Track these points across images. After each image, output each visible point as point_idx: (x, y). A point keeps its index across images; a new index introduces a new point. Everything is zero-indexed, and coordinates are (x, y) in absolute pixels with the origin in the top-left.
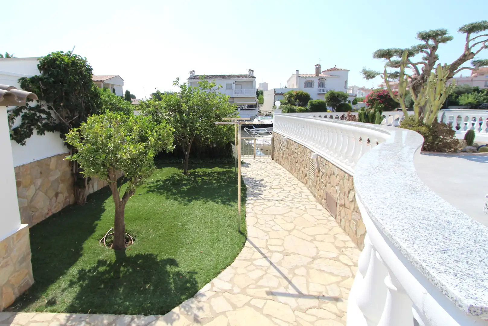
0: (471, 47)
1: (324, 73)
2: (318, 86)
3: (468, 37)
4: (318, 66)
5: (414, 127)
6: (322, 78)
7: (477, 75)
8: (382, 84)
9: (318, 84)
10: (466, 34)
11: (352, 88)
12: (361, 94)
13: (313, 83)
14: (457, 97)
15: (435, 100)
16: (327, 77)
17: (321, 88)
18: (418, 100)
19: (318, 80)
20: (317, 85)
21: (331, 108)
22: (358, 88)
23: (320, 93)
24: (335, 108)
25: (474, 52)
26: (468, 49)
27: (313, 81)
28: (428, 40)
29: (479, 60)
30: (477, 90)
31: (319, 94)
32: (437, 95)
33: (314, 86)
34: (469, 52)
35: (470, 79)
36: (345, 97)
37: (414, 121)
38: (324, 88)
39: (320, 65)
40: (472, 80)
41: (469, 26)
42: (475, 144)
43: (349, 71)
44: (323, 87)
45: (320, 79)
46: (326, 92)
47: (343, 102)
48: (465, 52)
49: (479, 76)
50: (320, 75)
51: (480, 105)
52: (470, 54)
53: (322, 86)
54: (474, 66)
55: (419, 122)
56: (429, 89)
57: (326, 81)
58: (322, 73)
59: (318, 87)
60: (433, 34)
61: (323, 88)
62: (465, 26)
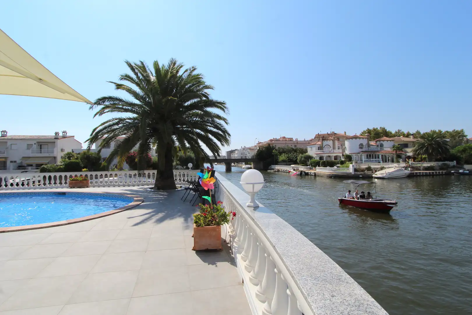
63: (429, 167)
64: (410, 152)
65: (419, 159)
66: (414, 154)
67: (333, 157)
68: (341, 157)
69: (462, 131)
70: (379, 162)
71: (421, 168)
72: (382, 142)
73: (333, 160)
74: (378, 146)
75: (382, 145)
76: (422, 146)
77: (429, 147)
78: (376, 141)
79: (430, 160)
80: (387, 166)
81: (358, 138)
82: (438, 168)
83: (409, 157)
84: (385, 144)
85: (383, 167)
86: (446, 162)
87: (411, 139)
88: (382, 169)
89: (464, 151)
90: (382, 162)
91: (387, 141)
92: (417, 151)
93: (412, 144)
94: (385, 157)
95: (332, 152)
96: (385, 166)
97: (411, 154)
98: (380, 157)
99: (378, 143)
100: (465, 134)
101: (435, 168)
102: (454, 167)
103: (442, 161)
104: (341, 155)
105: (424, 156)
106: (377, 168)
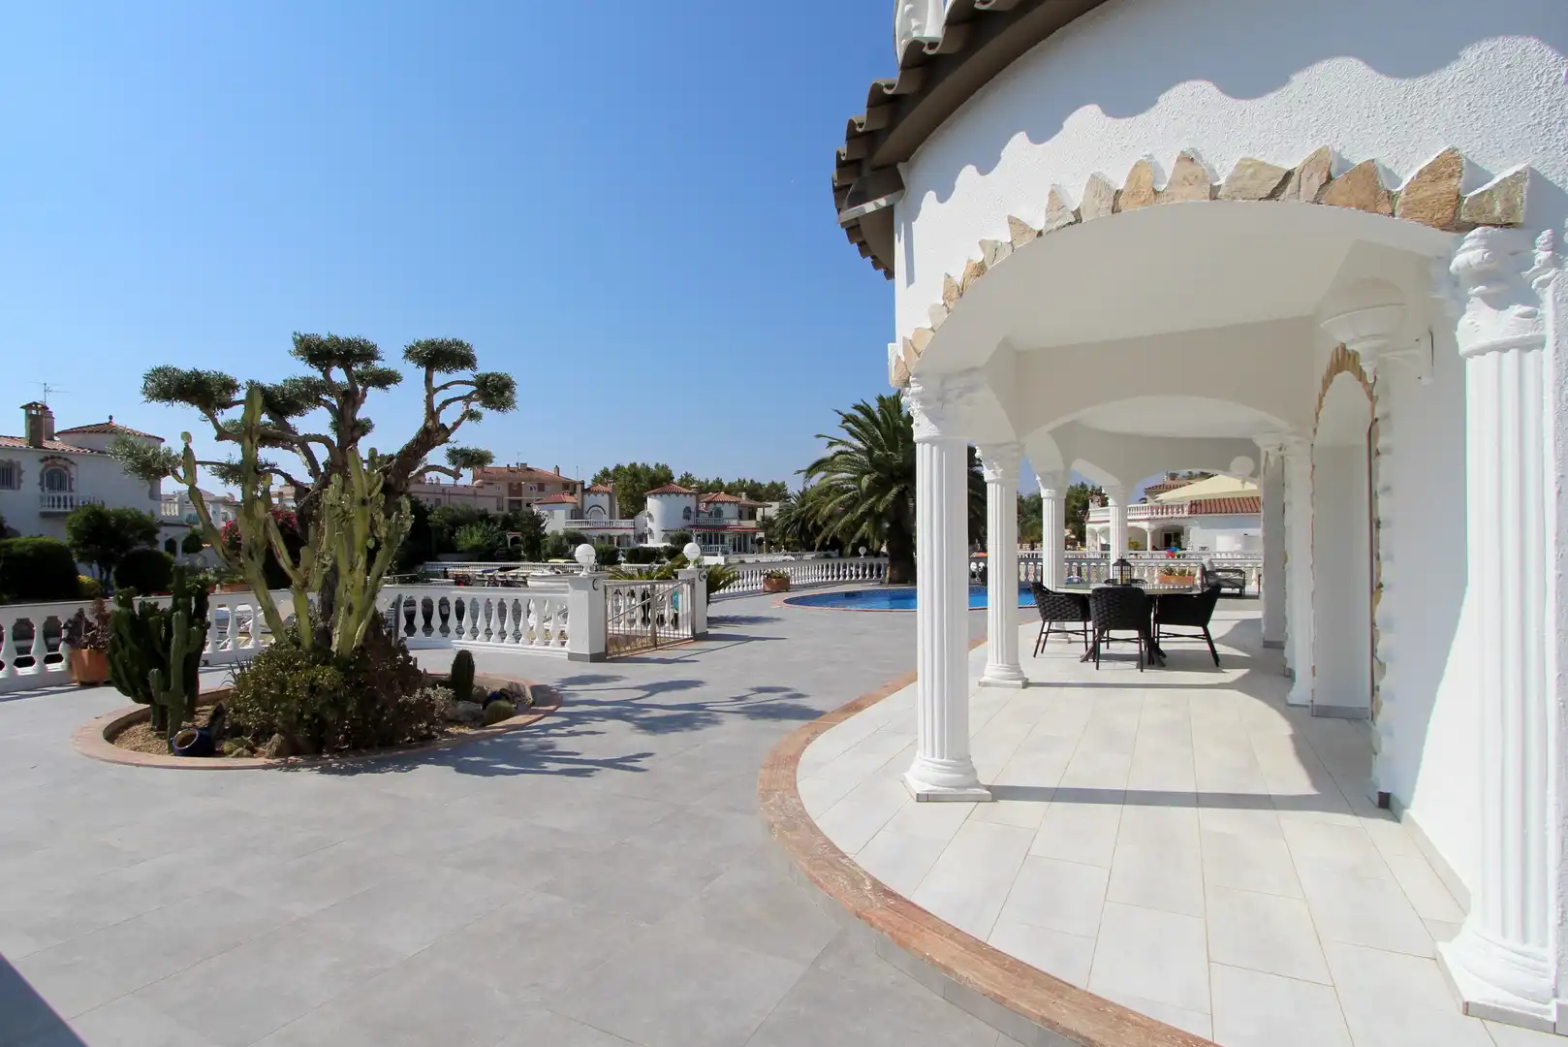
0: (439, 410)
1: (67, 437)
2: (41, 484)
3: (428, 380)
4: (37, 409)
5: (297, 669)
6: (52, 457)
7: (483, 483)
8: (281, 490)
9: (42, 476)
10: (423, 370)
11: (176, 500)
12: (221, 517)
13: (16, 472)
14: (452, 533)
15: (352, 569)
16: (77, 454)
17: (56, 494)
18: (300, 570)
19: (42, 461)
20: (38, 480)
21: (95, 566)
22: (212, 499)
23: (51, 510)
24: (113, 570)
25: (449, 426)
26: (432, 414)
27: (19, 463)
28: (329, 366)
29: (462, 450)
30: (484, 517)
31: (45, 515)
32: (357, 554)
33: (20, 481)
34: (434, 423)
35: (472, 492)
36: (147, 528)
37: (298, 644)
38: (68, 495)
39: (45, 408)
40: (475, 495)
41: (427, 348)
42: (478, 688)
43: (163, 440)
44: (61, 488)
45: (46, 459)
46: (69, 510)
47: (143, 546)
48: (427, 421)
49: (486, 486)
50: (46, 444)
51: (495, 551)
52: (438, 430)
53: (56, 484)
54: (454, 463)
55: (315, 648)
56: (331, 534)
57: (72, 469)
58: (56, 438)
59: (39, 488)
60: (339, 350)
61: (62, 494)
62: (418, 344)
67: (616, 539)
72: (719, 505)
74: (711, 514)
75: (719, 514)
78: (708, 503)
81: (679, 493)
84: (726, 510)
99: (711, 506)
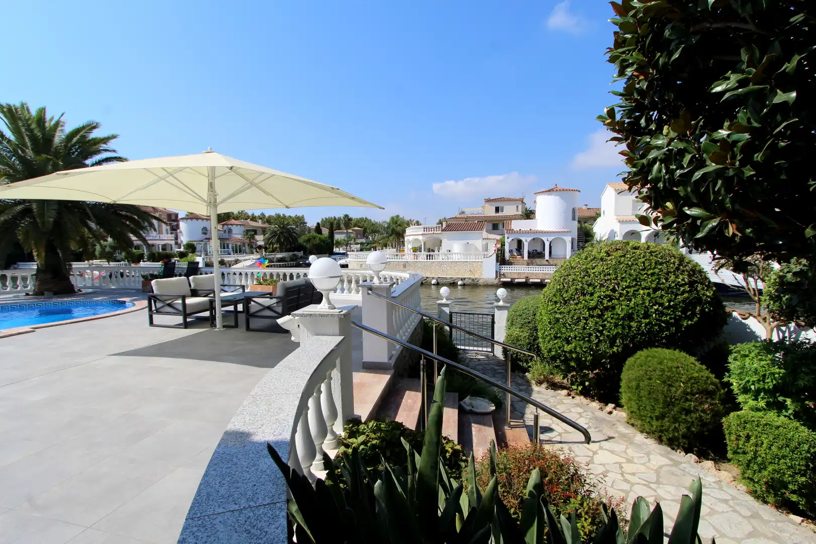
63: (281, 258)
64: (260, 240)
65: (271, 249)
66: (265, 244)
67: (160, 246)
68: (173, 246)
69: (303, 217)
70: (229, 254)
71: (275, 260)
72: (230, 226)
73: (161, 250)
74: (225, 231)
75: (230, 231)
76: (274, 234)
77: (281, 236)
78: (223, 225)
79: (281, 251)
80: (242, 258)
81: (199, 219)
82: (289, 259)
83: (260, 247)
84: (234, 228)
85: (238, 260)
86: (296, 253)
87: (259, 224)
88: (237, 262)
89: (309, 240)
90: (232, 253)
91: (237, 225)
92: (270, 239)
93: (261, 230)
94: (236, 245)
95: (158, 238)
96: (239, 258)
97: (262, 243)
98: (230, 246)
99: (226, 227)
100: (305, 221)
101: (286, 259)
102: (301, 257)
103: (292, 252)
104: (173, 243)
105: (275, 246)
106: (231, 261)
